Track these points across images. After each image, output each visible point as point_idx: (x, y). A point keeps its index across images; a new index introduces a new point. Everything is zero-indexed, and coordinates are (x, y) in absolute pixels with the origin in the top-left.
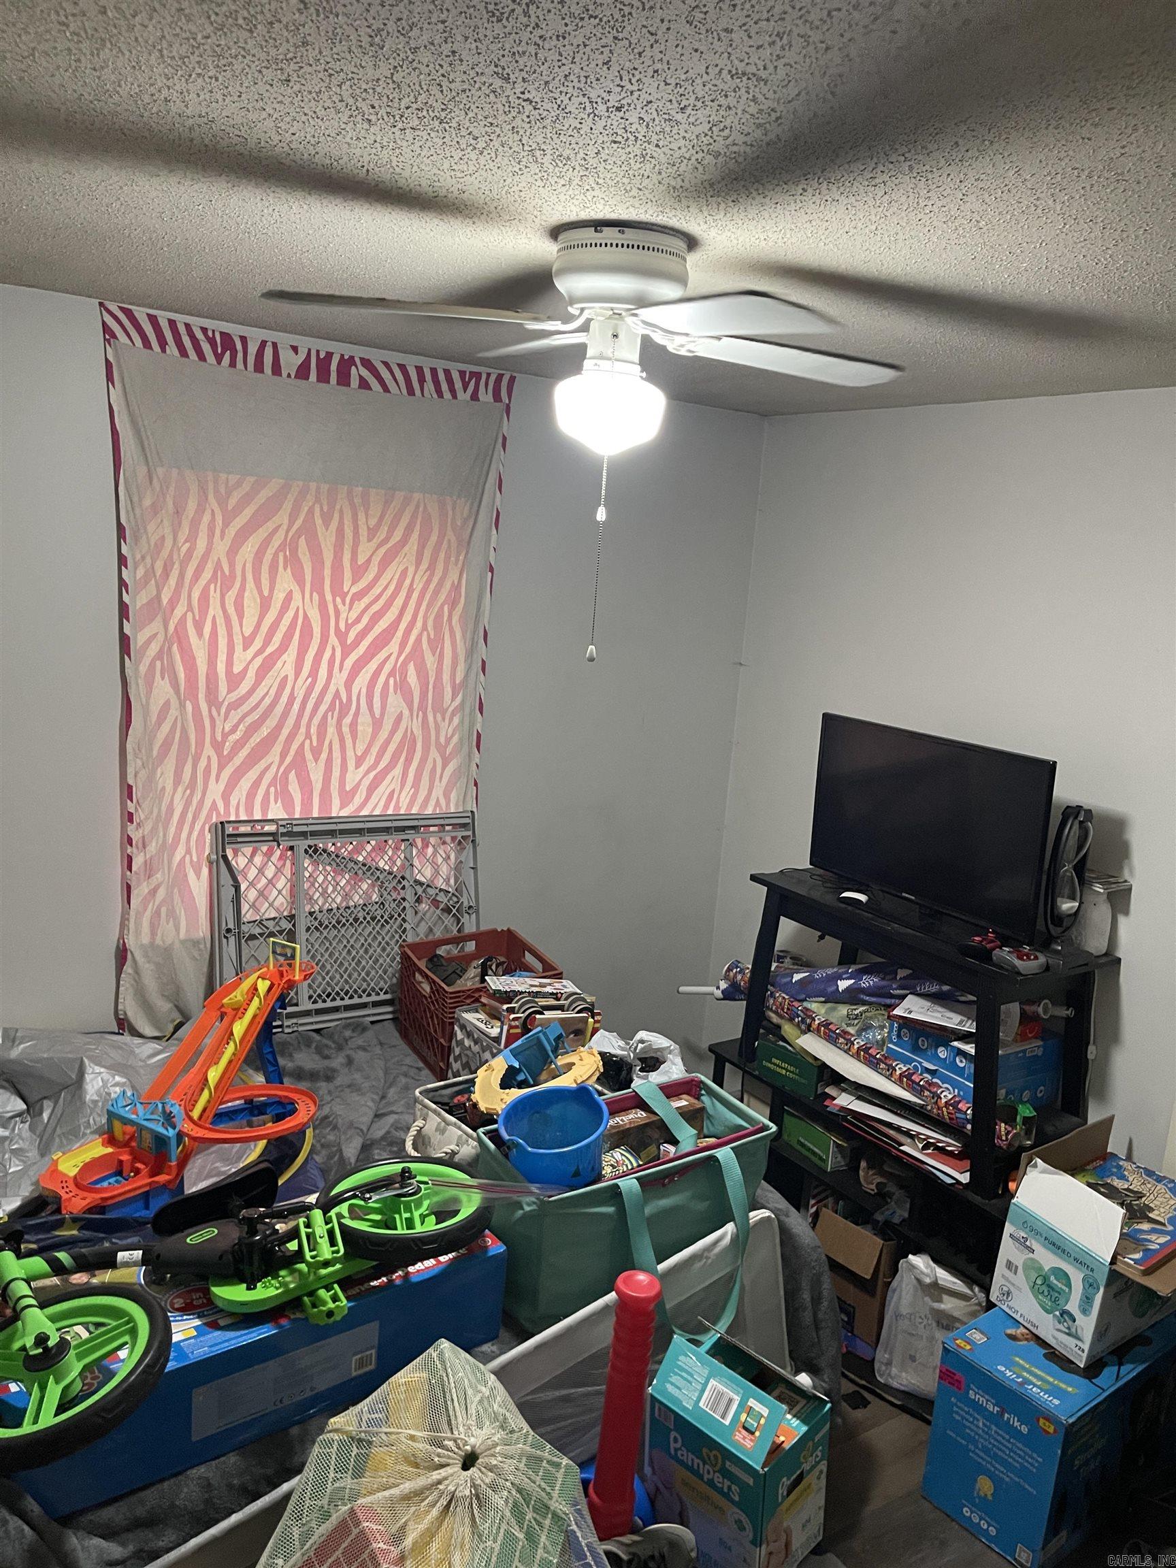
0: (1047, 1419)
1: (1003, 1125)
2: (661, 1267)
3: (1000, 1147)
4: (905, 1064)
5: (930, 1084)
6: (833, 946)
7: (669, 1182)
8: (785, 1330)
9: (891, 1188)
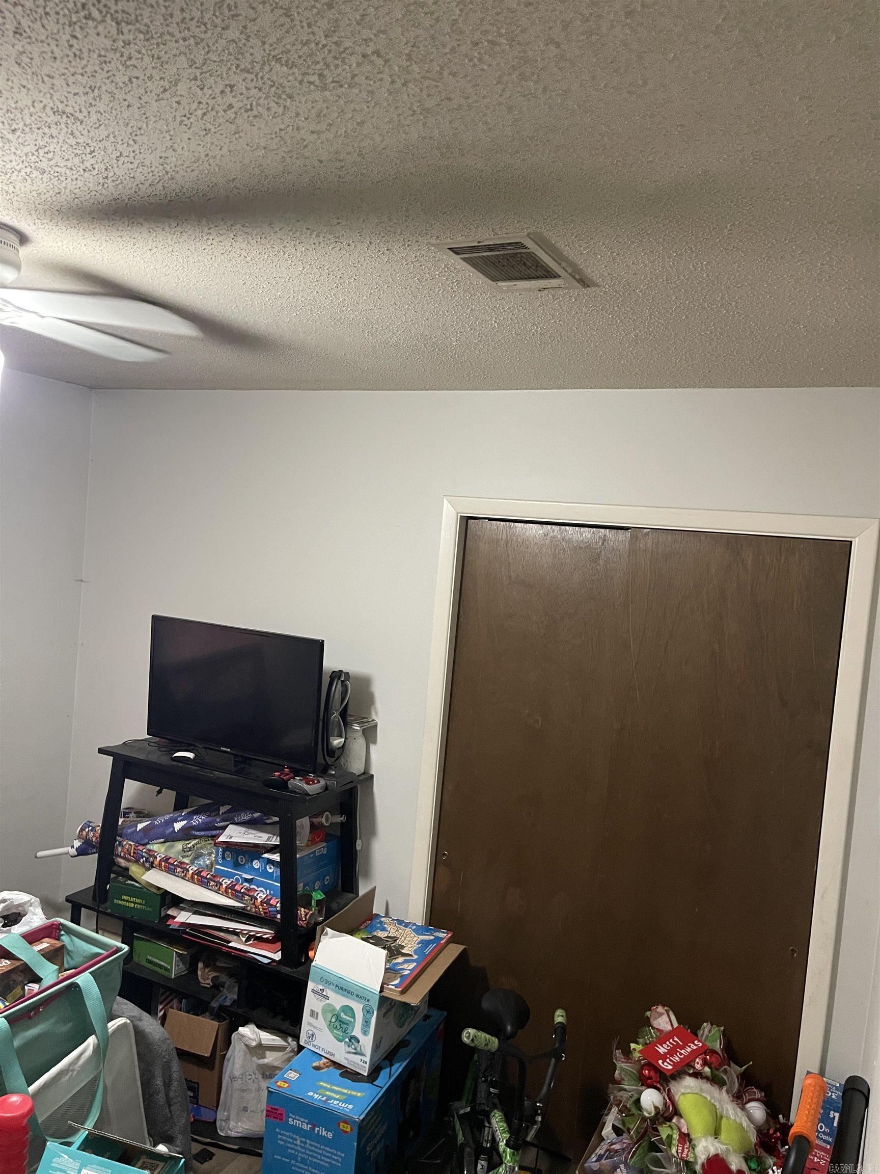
0: (345, 1122)
1: (302, 909)
2: (32, 1089)
3: (302, 927)
4: (229, 878)
5: (249, 890)
6: (169, 796)
7: (35, 1014)
8: (143, 1113)
9: (224, 978)
